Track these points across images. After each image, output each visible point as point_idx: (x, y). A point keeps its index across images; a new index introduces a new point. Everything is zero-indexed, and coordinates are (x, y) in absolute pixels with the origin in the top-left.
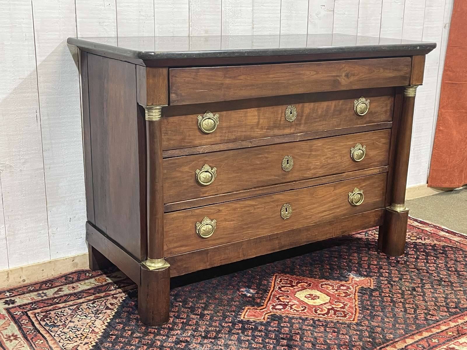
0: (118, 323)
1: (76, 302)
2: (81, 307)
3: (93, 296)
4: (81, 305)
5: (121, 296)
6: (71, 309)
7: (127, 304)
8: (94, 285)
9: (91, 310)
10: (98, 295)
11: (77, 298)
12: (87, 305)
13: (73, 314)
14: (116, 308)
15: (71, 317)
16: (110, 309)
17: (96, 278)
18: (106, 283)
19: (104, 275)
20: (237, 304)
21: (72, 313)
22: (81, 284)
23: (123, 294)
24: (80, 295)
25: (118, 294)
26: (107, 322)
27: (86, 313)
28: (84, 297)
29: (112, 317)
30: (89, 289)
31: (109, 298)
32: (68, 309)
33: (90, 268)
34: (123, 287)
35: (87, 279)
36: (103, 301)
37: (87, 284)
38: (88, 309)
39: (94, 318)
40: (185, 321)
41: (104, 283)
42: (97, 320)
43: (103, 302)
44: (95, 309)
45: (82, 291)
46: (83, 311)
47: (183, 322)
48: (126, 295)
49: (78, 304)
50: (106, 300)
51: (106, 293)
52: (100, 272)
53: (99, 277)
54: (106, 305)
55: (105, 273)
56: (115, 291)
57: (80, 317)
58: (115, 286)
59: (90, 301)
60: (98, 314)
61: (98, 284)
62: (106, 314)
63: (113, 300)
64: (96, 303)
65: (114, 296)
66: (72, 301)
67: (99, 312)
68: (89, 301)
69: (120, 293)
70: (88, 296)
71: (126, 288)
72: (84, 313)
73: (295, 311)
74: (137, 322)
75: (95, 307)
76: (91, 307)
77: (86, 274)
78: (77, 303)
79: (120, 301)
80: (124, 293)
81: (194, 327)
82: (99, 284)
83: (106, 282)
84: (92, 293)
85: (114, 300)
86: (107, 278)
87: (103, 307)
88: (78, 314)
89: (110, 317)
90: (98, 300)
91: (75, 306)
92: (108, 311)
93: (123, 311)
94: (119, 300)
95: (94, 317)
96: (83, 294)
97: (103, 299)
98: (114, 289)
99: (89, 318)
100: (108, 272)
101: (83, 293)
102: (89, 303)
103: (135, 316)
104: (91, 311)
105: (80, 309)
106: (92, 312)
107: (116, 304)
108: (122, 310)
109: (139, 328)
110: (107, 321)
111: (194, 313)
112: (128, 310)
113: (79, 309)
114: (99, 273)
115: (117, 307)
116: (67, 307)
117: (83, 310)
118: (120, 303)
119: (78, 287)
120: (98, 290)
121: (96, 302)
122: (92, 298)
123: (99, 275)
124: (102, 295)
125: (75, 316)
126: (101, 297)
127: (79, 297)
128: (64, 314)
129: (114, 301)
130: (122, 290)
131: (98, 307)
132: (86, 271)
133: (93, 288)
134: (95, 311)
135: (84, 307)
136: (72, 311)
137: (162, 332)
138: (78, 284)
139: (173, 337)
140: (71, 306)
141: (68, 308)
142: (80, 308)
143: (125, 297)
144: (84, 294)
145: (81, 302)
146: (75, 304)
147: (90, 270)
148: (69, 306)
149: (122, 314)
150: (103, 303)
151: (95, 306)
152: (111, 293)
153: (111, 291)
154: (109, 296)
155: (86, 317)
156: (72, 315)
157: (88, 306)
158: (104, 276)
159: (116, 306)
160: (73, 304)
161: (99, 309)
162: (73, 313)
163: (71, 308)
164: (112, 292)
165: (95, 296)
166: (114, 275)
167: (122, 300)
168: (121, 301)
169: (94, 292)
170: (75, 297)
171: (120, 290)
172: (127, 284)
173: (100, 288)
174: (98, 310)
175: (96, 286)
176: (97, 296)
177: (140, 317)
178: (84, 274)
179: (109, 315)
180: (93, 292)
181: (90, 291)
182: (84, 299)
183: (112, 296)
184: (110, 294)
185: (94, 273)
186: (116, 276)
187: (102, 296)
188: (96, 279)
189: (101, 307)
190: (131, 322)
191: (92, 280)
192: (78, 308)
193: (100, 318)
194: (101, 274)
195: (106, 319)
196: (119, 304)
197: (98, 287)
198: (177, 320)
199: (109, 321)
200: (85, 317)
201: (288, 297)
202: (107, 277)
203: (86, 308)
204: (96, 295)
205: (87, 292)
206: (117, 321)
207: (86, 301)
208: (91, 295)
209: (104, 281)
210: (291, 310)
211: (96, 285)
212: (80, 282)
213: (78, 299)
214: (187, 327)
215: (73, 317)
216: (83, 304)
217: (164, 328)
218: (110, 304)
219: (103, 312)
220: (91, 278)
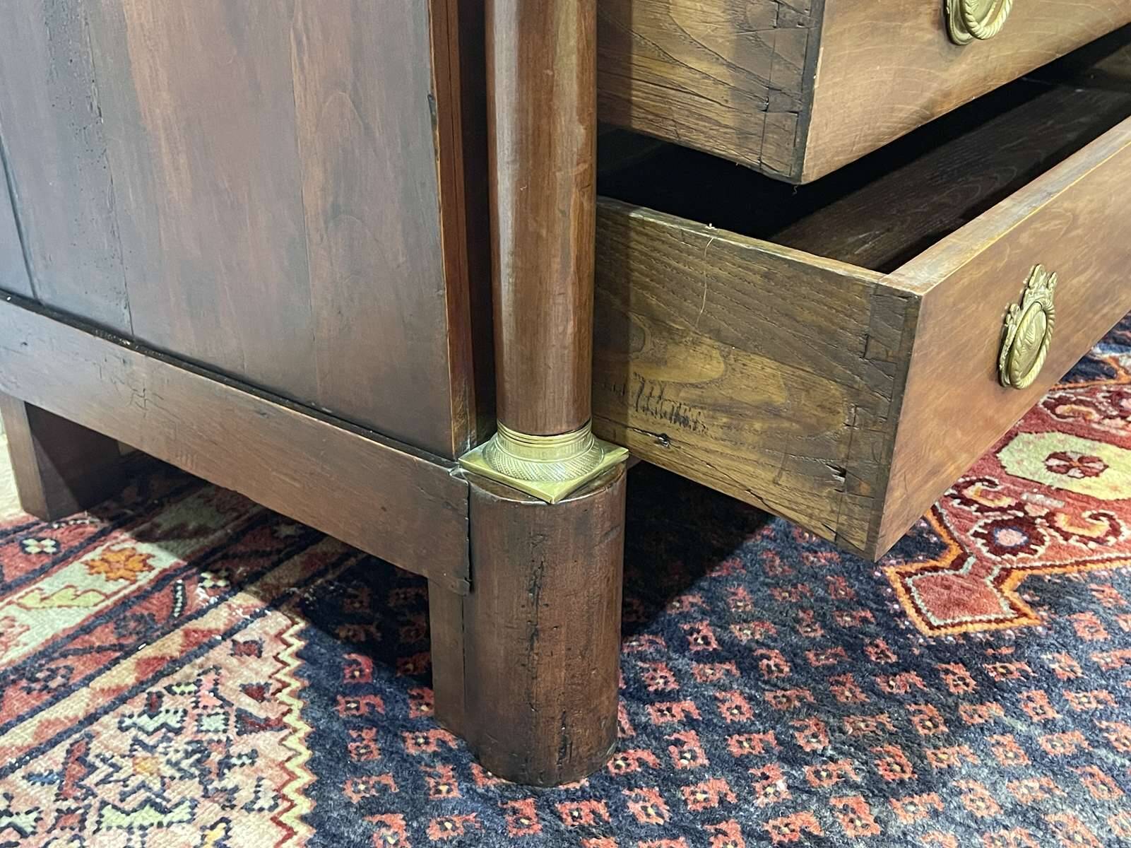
0: (370, 807)
1: (50, 723)
2: (95, 747)
3: (128, 663)
4: (90, 737)
5: (273, 632)
6: (45, 780)
7: (335, 671)
8: (93, 598)
9: (163, 759)
10: (147, 652)
11: (46, 697)
12: (123, 729)
13: (70, 811)
14: (296, 713)
15: (68, 834)
16: (266, 725)
17: (88, 557)
18: (152, 575)
19: (114, 534)
20: (830, 561)
21: (64, 805)
22: (28, 609)
23: (277, 620)
24: (53, 673)
25: (246, 624)
26: (303, 819)
27: (143, 786)
28: (77, 679)
29: (306, 778)
30: (85, 629)
31: (221, 654)
32: (24, 784)
33: (26, 509)
34: (254, 577)
35: (44, 572)
36: (198, 683)
37: (56, 601)
38: (141, 753)
39: (210, 811)
40: (689, 704)
41: (145, 579)
42: (233, 815)
43: (204, 692)
44: (180, 743)
45: (51, 651)
46: (121, 775)
47: (688, 715)
48: (294, 623)
49: (67, 733)
50: (212, 675)
51: (187, 634)
52: (90, 524)
53: (99, 550)
54: (226, 703)
55: (120, 522)
56: (223, 611)
57: (126, 821)
58: (208, 584)
59: (122, 698)
60: (221, 775)
61: (111, 587)
62: (260, 762)
63: (243, 663)
64: (167, 703)
65: (239, 637)
66: (21, 719)
67: (216, 757)
68: (123, 700)
69: (255, 616)
70: (100, 673)
71: (269, 579)
72: (133, 783)
73: (1092, 545)
74: (464, 775)
75: (178, 732)
76: (149, 734)
77: (23, 547)
78: (60, 729)
79: (285, 664)
80: (279, 614)
81: (770, 736)
82: (120, 588)
83: (151, 568)
84: (113, 648)
85: (252, 661)
86: (145, 548)
87: (217, 722)
88: (104, 804)
89: (293, 776)
90: (165, 682)
91: (59, 753)
92: (264, 741)
93: (346, 724)
94: (276, 658)
95: (206, 796)
96: (62, 663)
97: (187, 669)
98: (213, 600)
99: (182, 813)
100: (129, 512)
101: (64, 656)
102: (126, 709)
103: (427, 743)
104: (169, 762)
105: (98, 763)
106: (176, 765)
107: (275, 685)
108: (332, 717)
109: (503, 812)
110: (296, 811)
111: (694, 649)
112: (364, 710)
113: (93, 769)
114: (91, 530)
115: (297, 705)
116: (13, 769)
117: (117, 768)
118: (296, 674)
119: (17, 630)
120: (132, 624)
121: (160, 696)
122: (124, 674)
123: (93, 540)
124: (173, 644)
125: (90, 825)
126: (176, 664)
127: (53, 684)
128: (15, 819)
129: (257, 671)
130: (263, 599)
131: (191, 726)
132: (18, 529)
133: (98, 615)
134: (188, 755)
135: (115, 743)
136: (55, 789)
137: (634, 808)
138: (12, 611)
139: (723, 826)
140: (35, 752)
141: (20, 773)
142: (91, 758)
143: (299, 635)
144: (70, 661)
145: (81, 715)
146: (51, 733)
147: (33, 519)
148: (21, 762)
149: (352, 746)
150: (208, 699)
151: (173, 721)
152: (213, 625)
153: (201, 613)
154: (211, 646)
155: (164, 811)
156: (73, 821)
157: (133, 732)
158: (123, 541)
159: (283, 696)
160: (37, 735)
161: (205, 738)
162: (71, 804)
163: (39, 765)
164: (217, 620)
165: (138, 664)
166: (166, 520)
167: (298, 655)
168: (295, 663)
169: (121, 636)
170: (29, 691)
171: (244, 601)
172: (266, 562)
173: (138, 610)
174: (200, 750)
175: (109, 602)
176: (148, 662)
177: (458, 736)
178: (13, 549)
179: (282, 765)
180: (113, 639)
181: (96, 639)
182: (84, 690)
183: (229, 643)
184: (210, 631)
185: (60, 531)
186: (183, 526)
187: (177, 654)
188: (91, 566)
189: (207, 723)
190: (432, 782)
191: (74, 572)
192: (81, 760)
193: (244, 796)
194: (104, 533)
195: (284, 797)
196: (296, 684)
197: (125, 603)
198: (649, 709)
199: (305, 806)
200: (149, 815)
201: (992, 484)
202: (141, 537)
203: (126, 747)
204: (139, 654)
205: (77, 644)
206: (356, 799)
207: (102, 701)
208: (116, 661)
209: (135, 564)
210: (1072, 541)
211: (107, 597)
212: (15, 598)
213: (51, 704)
214: (733, 741)
215: (86, 833)
216: (96, 727)
217: (630, 781)
218: (247, 690)
219: (234, 750)
220: (62, 558)
